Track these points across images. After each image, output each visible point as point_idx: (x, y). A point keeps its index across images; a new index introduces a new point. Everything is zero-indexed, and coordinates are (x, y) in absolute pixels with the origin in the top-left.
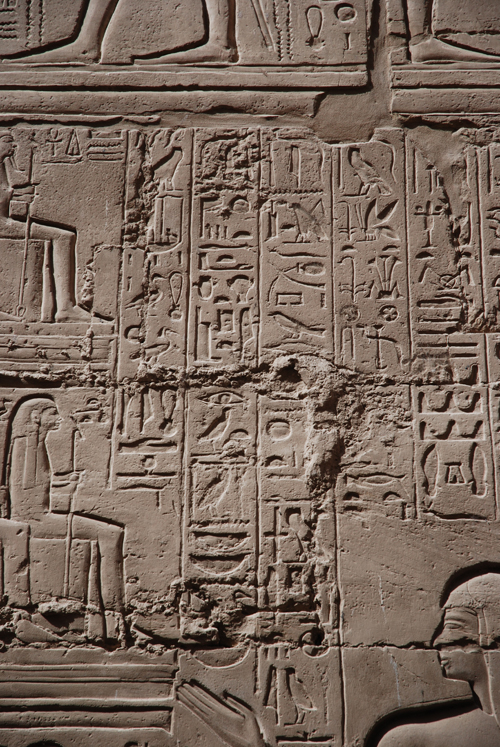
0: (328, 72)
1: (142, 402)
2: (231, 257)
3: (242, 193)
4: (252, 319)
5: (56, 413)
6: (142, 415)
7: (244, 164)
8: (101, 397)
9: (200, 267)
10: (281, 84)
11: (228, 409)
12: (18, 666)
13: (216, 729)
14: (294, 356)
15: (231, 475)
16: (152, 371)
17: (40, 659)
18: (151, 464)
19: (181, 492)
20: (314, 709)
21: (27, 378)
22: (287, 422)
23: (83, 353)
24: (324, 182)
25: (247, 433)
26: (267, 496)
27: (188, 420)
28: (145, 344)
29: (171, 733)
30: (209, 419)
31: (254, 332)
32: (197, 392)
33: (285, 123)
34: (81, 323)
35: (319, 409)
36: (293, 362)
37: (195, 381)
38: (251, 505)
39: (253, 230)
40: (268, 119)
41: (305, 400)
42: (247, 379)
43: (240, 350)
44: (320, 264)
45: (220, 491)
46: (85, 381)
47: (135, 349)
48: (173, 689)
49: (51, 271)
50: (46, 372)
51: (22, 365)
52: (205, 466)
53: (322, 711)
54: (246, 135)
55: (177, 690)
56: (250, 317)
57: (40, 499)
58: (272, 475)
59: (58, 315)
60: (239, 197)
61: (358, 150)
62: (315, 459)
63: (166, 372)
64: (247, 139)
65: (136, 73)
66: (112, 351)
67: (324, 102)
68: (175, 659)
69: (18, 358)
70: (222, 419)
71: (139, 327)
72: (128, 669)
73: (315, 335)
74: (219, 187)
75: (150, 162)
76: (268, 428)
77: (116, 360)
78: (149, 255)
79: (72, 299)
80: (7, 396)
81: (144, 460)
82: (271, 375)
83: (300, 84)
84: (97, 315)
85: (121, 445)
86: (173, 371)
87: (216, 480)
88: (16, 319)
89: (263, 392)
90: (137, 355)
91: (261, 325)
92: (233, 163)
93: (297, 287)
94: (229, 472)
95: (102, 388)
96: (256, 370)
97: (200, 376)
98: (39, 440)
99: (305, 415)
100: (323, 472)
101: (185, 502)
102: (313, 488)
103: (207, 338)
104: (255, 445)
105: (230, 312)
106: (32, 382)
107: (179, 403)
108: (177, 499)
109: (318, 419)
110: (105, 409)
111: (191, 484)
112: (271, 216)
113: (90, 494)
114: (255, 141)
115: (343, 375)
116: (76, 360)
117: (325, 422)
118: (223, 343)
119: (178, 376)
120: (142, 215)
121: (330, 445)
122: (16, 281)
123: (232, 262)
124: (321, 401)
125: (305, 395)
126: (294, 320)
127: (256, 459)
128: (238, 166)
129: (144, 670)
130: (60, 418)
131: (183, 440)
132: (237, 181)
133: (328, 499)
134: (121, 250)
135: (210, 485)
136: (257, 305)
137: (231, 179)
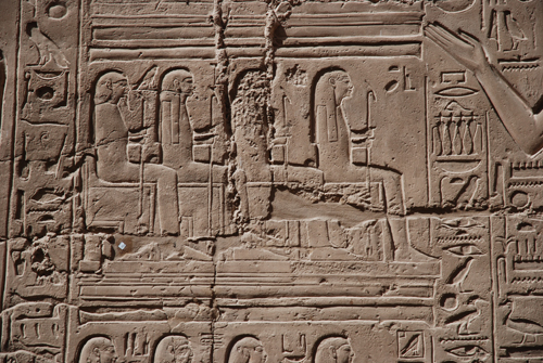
12: (310, 15)
13: (454, 55)
17: (325, 9)
20: (525, 39)
29: (422, 59)
48: (421, 28)
53: (531, 40)
55: (424, 29)
68: (422, 7)
72: (388, 15)
129: (400, 16)
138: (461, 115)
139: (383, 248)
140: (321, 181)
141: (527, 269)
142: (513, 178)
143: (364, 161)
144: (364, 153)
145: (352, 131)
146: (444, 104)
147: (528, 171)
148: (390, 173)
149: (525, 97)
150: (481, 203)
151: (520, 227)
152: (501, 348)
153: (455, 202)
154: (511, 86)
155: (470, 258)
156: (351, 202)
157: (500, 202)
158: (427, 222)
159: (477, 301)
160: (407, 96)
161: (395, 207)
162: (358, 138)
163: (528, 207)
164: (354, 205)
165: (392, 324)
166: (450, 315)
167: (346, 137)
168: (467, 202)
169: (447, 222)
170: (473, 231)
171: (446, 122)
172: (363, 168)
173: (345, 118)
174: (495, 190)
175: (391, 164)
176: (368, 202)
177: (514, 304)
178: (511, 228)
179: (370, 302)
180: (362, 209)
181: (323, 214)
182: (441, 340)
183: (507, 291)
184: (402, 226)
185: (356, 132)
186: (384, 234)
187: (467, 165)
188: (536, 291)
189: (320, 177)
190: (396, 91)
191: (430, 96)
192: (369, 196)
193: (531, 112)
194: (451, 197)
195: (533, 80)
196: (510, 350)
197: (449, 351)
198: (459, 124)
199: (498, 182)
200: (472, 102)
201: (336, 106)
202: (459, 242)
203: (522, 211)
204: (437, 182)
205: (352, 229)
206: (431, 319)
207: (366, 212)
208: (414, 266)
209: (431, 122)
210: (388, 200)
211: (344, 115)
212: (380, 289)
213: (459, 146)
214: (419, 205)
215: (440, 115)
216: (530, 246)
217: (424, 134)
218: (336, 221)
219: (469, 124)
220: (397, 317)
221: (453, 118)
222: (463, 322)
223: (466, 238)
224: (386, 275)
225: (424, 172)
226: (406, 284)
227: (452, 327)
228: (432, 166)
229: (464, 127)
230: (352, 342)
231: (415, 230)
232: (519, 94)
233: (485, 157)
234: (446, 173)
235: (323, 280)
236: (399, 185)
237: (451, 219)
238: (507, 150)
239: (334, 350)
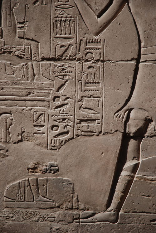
138: (66, 17)
139: (30, 76)
140: (3, 45)
141: (91, 86)
142: (87, 46)
143: (23, 36)
144: (23, 33)
145: (18, 22)
146: (59, 12)
147: (94, 44)
148: (34, 42)
149: (94, 10)
150: (73, 57)
151: (89, 68)
152: (78, 120)
153: (62, 56)
154: (88, 5)
155: (67, 81)
156: (16, 54)
157: (81, 57)
158: (49, 65)
159: (69, 99)
160: (43, 7)
161: (36, 57)
162: (20, 26)
163: (93, 59)
164: (17, 56)
165: (32, 109)
166: (57, 105)
167: (15, 25)
168: (67, 56)
169: (58, 65)
170: (69, 69)
171: (60, 20)
172: (22, 40)
173: (15, 16)
174: (79, 51)
175: (35, 38)
176: (24, 55)
177: (84, 101)
178: (85, 68)
179: (22, 99)
180: (21, 58)
181: (4, 60)
182: (52, 116)
183: (82, 95)
184: (38, 66)
185: (20, 23)
186: (30, 69)
187: (68, 40)
188: (94, 96)
189: (3, 43)
190: (38, 5)
191: (53, 8)
192: (24, 52)
193: (97, 17)
194: (60, 54)
195: (98, 3)
196: (81, 121)
197: (55, 121)
198: (65, 21)
199: (81, 48)
200: (71, 12)
201: (11, 10)
202: (63, 74)
203: (90, 61)
204: (54, 47)
205: (16, 67)
206: (49, 107)
207: (23, 59)
208: (42, 84)
209: (53, 20)
210: (32, 54)
211: (15, 15)
212: (27, 93)
213: (65, 31)
214: (46, 57)
215: (57, 17)
216: (92, 76)
217: (50, 25)
218: (9, 63)
219: (69, 22)
220: (34, 106)
221: (63, 19)
222: (62, 108)
223: (66, 72)
224: (30, 88)
225: (49, 43)
226: (38, 91)
227: (57, 111)
228: (52, 40)
229: (68, 23)
230: (14, 116)
231: (44, 68)
232: (92, 9)
233: (75, 37)
234: (59, 43)
235: (2, 89)
236: (38, 47)
237: (60, 64)
238: (85, 34)
239: (6, 119)
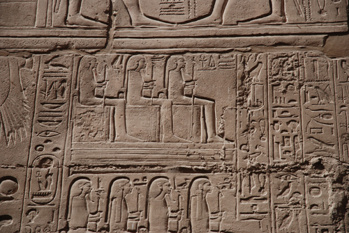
0: (329, 26)
1: (250, 179)
2: (287, 112)
3: (291, 82)
4: (299, 140)
5: (210, 185)
6: (250, 185)
7: (292, 69)
8: (231, 177)
9: (273, 117)
10: (307, 32)
11: (290, 182)
14: (320, 157)
15: (294, 213)
16: (254, 165)
18: (256, 209)
19: (271, 221)
21: (196, 169)
22: (319, 188)
23: (221, 157)
24: (330, 76)
25: (300, 194)
26: (312, 223)
27: (272, 188)
28: (250, 153)
30: (282, 187)
31: (301, 147)
32: (275, 174)
33: (310, 49)
34: (219, 143)
35: (334, 182)
36: (320, 160)
37: (274, 169)
38: (304, 227)
39: (298, 99)
40: (302, 48)
41: (327, 178)
42: (298, 168)
43: (295, 155)
44: (330, 114)
45: (289, 221)
46: (223, 170)
47: (245, 155)
49: (204, 120)
50: (204, 166)
51: (193, 163)
52: (281, 209)
54: (292, 56)
56: (298, 139)
57: (205, 225)
58: (313, 213)
59: (208, 140)
60: (290, 84)
61: (345, 61)
62: (333, 206)
63: (260, 165)
64: (293, 57)
65: (239, 29)
66: (234, 156)
67: (328, 39)
69: (191, 160)
70: (288, 187)
71: (246, 144)
73: (330, 147)
74: (280, 80)
75: (247, 69)
76: (310, 191)
77: (237, 160)
78: (249, 111)
79: (215, 132)
80: (188, 177)
81: (252, 207)
82: (310, 166)
83: (316, 32)
84: (226, 139)
85: (241, 199)
86: (263, 165)
87: (287, 216)
88: (189, 142)
89: (306, 174)
90: (246, 158)
91: (304, 143)
92: (286, 68)
93: (320, 125)
94: (293, 212)
95: (230, 173)
96: (302, 164)
97: (277, 167)
98: (203, 198)
99: (328, 185)
100: (338, 212)
101: (273, 226)
102: (333, 219)
103: (278, 150)
104: (305, 199)
105: (289, 137)
106: (198, 171)
107: (267, 179)
108: (269, 225)
109: (334, 187)
110: (232, 183)
111: (275, 218)
112: (306, 92)
113: (228, 223)
114: (296, 58)
115: (345, 166)
116: (218, 160)
117: (337, 188)
118: (286, 151)
119: (266, 167)
120: (245, 93)
121: (341, 199)
122: (189, 124)
123: (289, 114)
124: (335, 178)
125: (327, 176)
126: (319, 141)
127: (305, 206)
128: (289, 70)
130: (212, 187)
131: (270, 197)
132: (288, 77)
133: (341, 225)
134: (236, 109)
135: (284, 218)
136: (301, 134)
137: (286, 76)
